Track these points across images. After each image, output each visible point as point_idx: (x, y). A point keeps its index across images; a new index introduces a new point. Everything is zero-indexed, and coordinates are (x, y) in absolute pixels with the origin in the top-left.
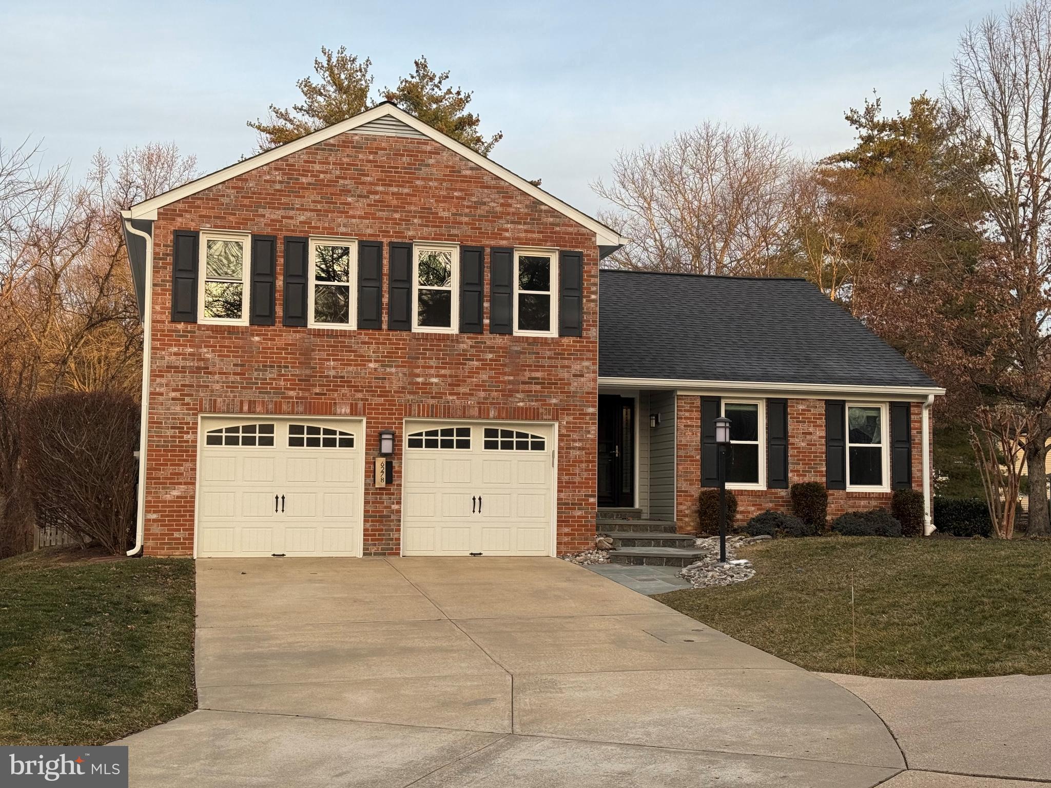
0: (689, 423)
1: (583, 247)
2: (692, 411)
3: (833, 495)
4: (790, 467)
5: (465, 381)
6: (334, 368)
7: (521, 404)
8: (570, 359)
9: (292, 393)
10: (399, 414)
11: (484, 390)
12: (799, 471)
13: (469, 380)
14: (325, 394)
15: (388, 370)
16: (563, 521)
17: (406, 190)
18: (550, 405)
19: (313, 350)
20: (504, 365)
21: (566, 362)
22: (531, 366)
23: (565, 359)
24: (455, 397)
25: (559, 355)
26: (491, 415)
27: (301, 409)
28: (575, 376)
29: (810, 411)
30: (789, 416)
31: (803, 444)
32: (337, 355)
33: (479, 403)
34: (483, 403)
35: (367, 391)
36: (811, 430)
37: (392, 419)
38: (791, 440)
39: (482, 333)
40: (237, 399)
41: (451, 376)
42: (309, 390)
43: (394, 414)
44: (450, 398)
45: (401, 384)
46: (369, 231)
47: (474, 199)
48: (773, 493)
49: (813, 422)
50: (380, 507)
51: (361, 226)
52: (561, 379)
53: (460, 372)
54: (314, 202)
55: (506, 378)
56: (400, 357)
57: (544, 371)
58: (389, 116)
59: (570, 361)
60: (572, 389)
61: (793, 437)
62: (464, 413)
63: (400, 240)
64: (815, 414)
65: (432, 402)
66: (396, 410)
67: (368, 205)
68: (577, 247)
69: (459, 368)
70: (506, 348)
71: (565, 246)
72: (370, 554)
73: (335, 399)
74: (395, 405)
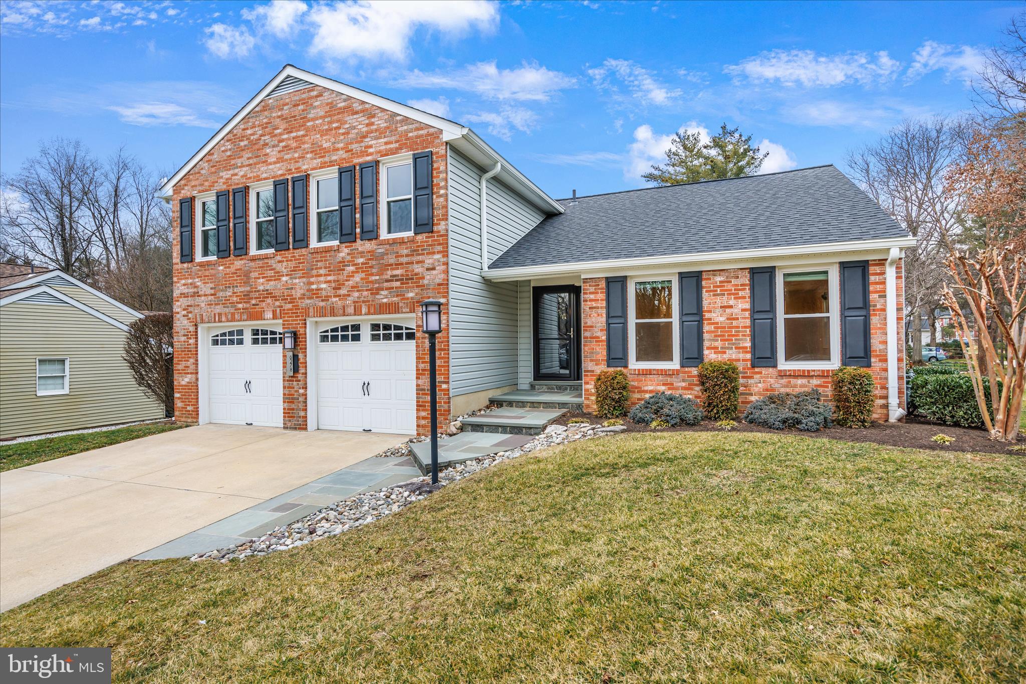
0: (594, 305)
1: (433, 147)
2: (597, 293)
3: (761, 373)
4: (706, 344)
5: (344, 284)
6: (262, 284)
7: (385, 300)
8: (423, 254)
9: (240, 306)
10: (302, 316)
11: (358, 291)
12: (717, 348)
13: (347, 283)
14: (258, 305)
15: (294, 281)
16: (420, 406)
17: (301, 133)
18: (408, 299)
19: (251, 272)
20: (371, 267)
21: (420, 258)
22: (391, 265)
23: (419, 255)
24: (337, 299)
25: (414, 252)
26: (363, 312)
27: (245, 317)
28: (428, 269)
29: (731, 282)
30: (704, 290)
31: (722, 319)
32: (264, 274)
33: (354, 302)
34: (357, 302)
35: (282, 300)
36: (732, 302)
37: (297, 320)
38: (707, 315)
39: (355, 241)
40: (213, 313)
41: (334, 281)
42: (249, 302)
43: (299, 316)
44: (334, 300)
45: (302, 292)
46: (280, 172)
47: (347, 126)
48: (685, 372)
49: (733, 294)
50: (292, 391)
51: (275, 170)
52: (416, 274)
53: (341, 277)
54: (248, 158)
55: (374, 278)
56: (301, 270)
57: (402, 268)
58: (289, 76)
59: (423, 257)
60: (426, 282)
61: (710, 311)
62: (344, 312)
63: (299, 175)
64: (737, 285)
65: (322, 304)
66: (300, 313)
67: (279, 152)
68: (427, 147)
69: (339, 274)
70: (373, 251)
71: (417, 149)
72: (287, 428)
73: (263, 308)
74: (299, 309)
